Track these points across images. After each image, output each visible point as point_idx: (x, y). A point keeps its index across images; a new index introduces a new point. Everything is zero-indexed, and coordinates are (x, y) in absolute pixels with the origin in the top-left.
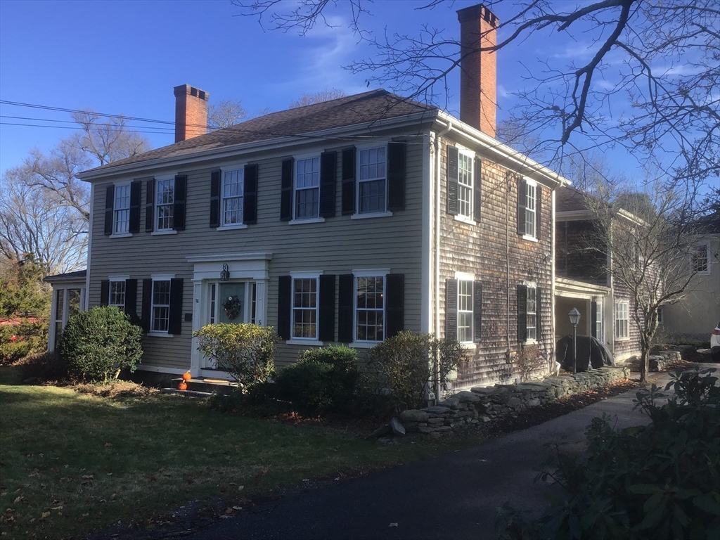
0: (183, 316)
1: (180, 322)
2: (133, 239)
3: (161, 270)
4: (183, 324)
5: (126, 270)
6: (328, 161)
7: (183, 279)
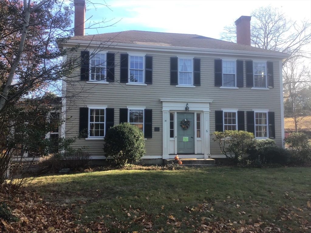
0: (153, 129)
1: (151, 132)
2: (109, 85)
3: (134, 104)
4: (153, 133)
5: (105, 103)
6: (239, 64)
7: (152, 110)
